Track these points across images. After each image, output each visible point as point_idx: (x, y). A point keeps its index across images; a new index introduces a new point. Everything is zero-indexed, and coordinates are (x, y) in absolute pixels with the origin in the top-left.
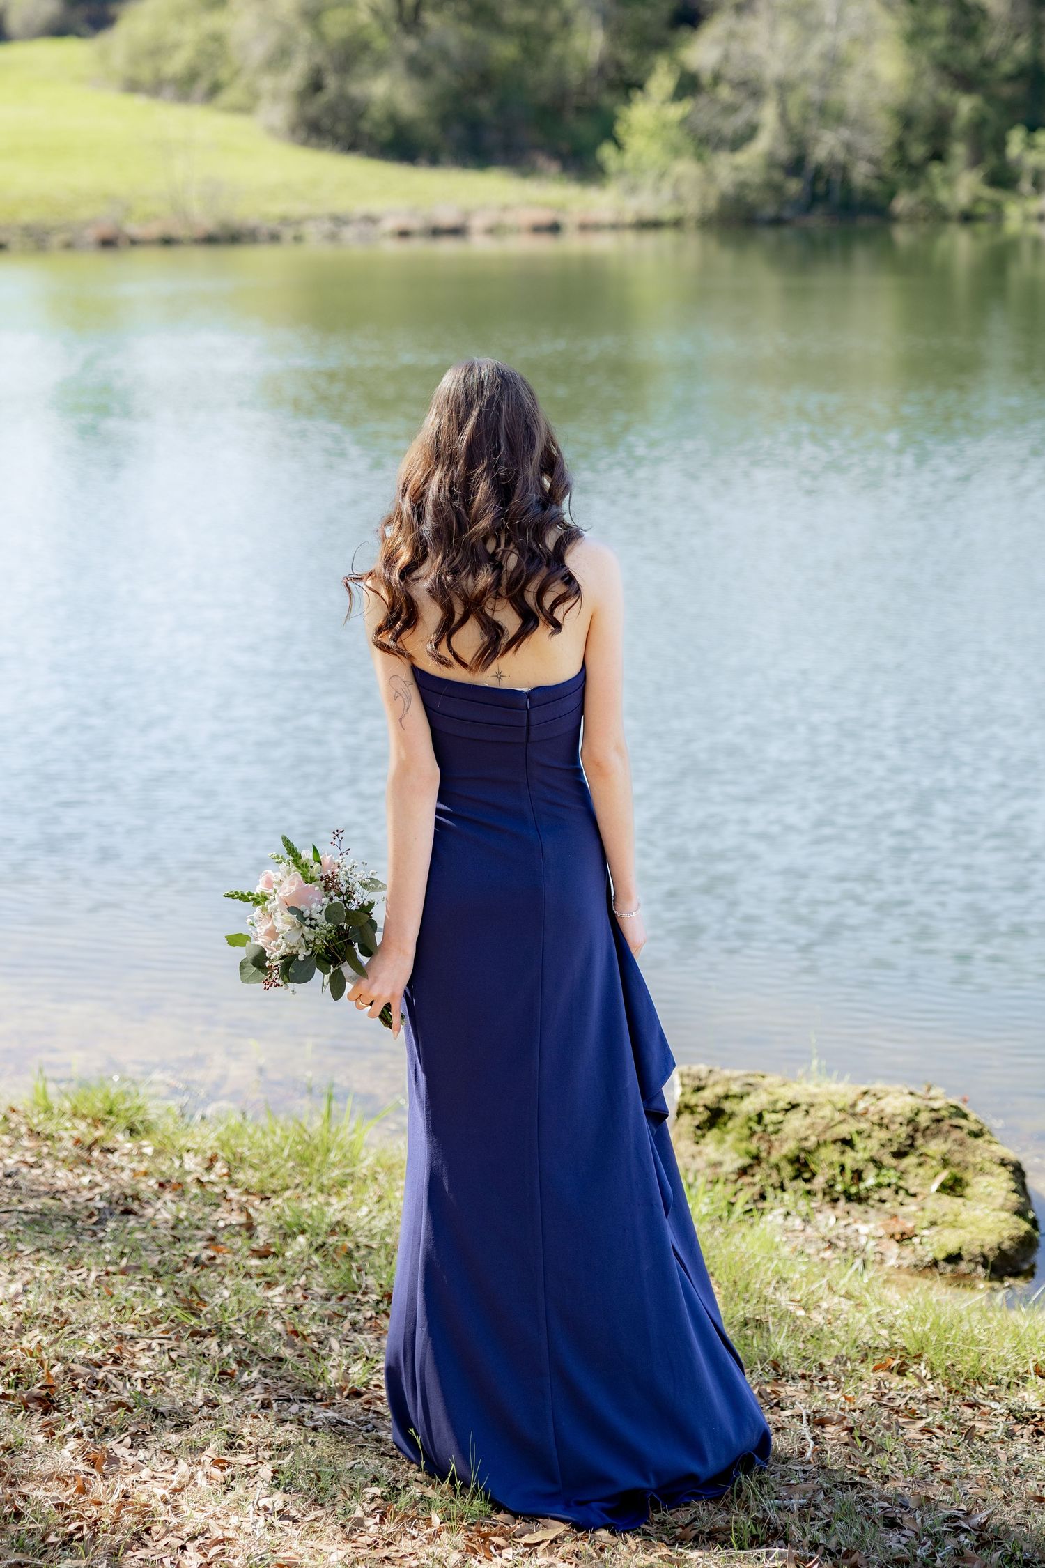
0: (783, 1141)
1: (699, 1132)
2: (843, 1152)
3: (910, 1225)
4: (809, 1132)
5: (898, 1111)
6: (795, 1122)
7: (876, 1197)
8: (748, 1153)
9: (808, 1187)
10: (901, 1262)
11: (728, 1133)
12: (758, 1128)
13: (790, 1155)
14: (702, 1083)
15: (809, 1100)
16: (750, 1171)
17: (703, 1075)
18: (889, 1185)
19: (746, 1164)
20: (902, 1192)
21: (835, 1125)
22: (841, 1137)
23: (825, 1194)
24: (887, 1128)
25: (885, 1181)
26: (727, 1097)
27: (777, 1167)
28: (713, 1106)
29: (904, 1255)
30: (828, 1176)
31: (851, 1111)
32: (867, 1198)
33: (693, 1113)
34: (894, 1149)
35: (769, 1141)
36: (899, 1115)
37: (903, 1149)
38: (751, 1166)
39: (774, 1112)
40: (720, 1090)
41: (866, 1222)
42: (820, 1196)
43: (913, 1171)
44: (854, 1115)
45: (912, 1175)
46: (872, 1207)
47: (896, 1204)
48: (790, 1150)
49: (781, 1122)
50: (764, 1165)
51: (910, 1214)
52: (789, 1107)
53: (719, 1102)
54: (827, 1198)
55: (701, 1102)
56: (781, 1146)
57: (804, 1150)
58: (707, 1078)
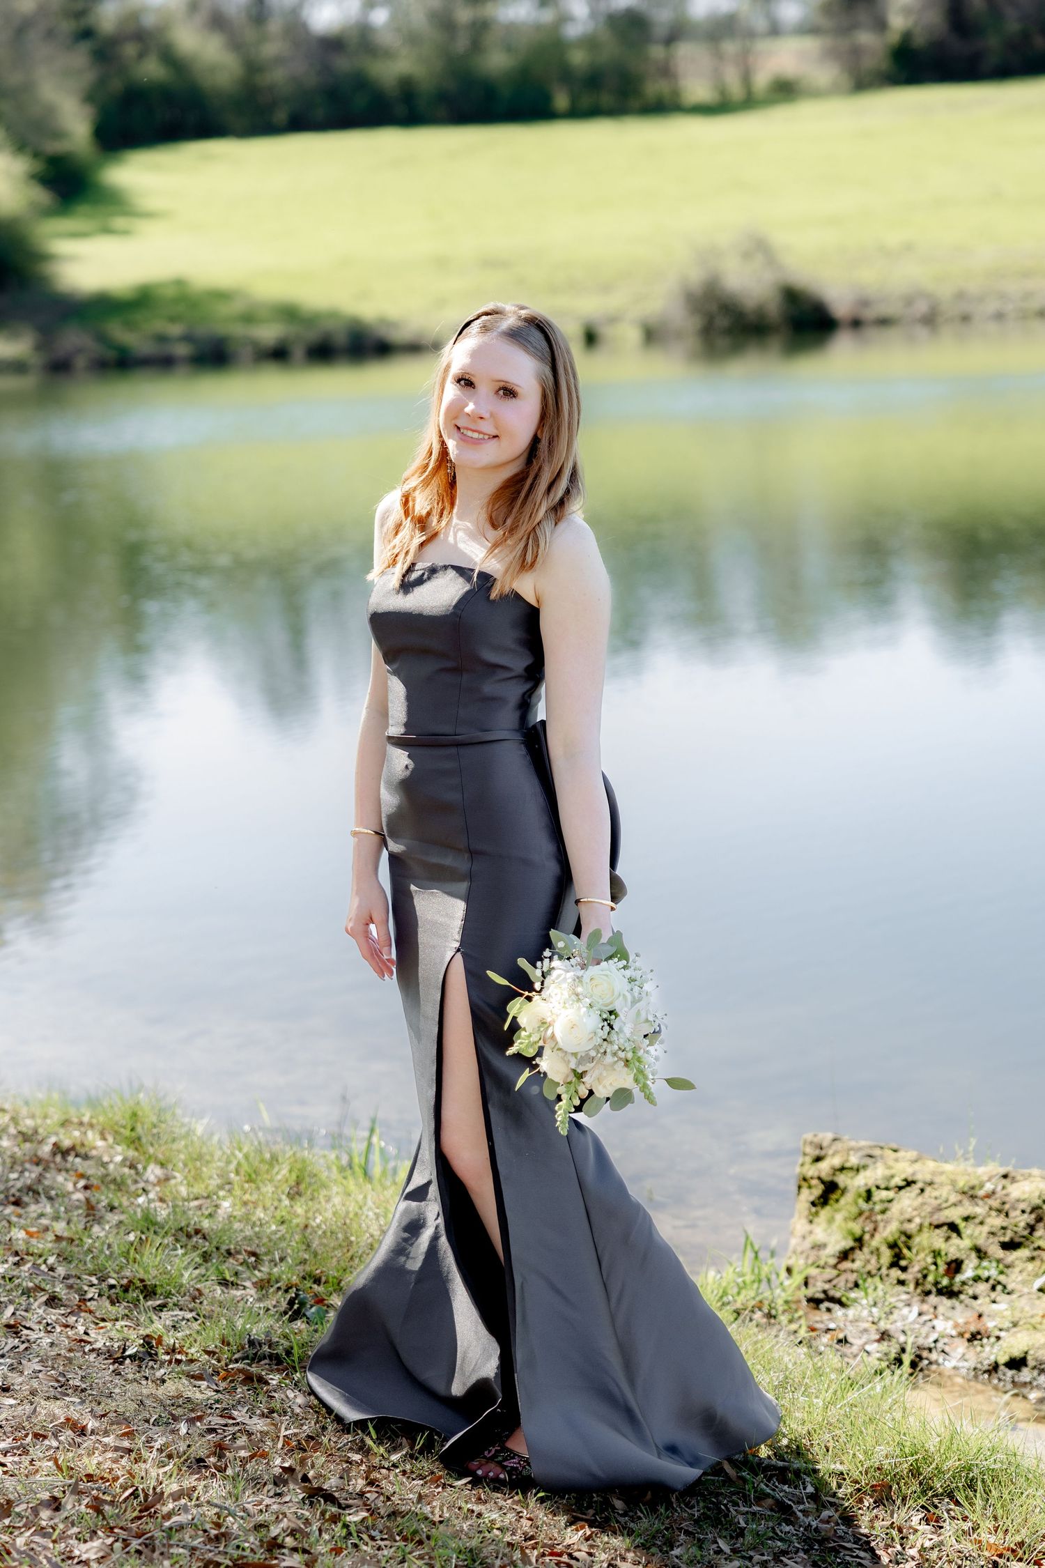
0: (887, 1222)
1: (814, 1209)
2: (948, 1239)
3: (990, 1324)
4: (915, 1213)
5: (1026, 1196)
6: (906, 1202)
7: (971, 1292)
8: (851, 1233)
9: (903, 1276)
10: (961, 1364)
11: (837, 1211)
12: (864, 1206)
13: (891, 1239)
14: (823, 1153)
15: (928, 1178)
16: (850, 1257)
17: (825, 1144)
18: (987, 1280)
19: (848, 1247)
20: (999, 1288)
21: (946, 1208)
22: (949, 1221)
23: (917, 1284)
24: (1007, 1215)
25: (985, 1274)
26: (842, 1169)
27: (877, 1252)
28: (827, 1178)
29: (967, 1357)
30: (923, 1264)
31: (970, 1193)
32: (960, 1292)
33: (810, 1187)
34: (1007, 1239)
35: (876, 1222)
36: (1024, 1201)
37: (1017, 1240)
38: (852, 1249)
39: (887, 1189)
40: (836, 1161)
41: (947, 1319)
42: (912, 1286)
43: (1020, 1265)
44: (973, 1197)
45: (1017, 1270)
46: (961, 1302)
47: (987, 1300)
48: (892, 1233)
49: (890, 1201)
50: (865, 1250)
51: (998, 1312)
52: (903, 1183)
53: (834, 1174)
54: (919, 1291)
55: (816, 1174)
56: (885, 1227)
57: (905, 1233)
58: (830, 1146)
